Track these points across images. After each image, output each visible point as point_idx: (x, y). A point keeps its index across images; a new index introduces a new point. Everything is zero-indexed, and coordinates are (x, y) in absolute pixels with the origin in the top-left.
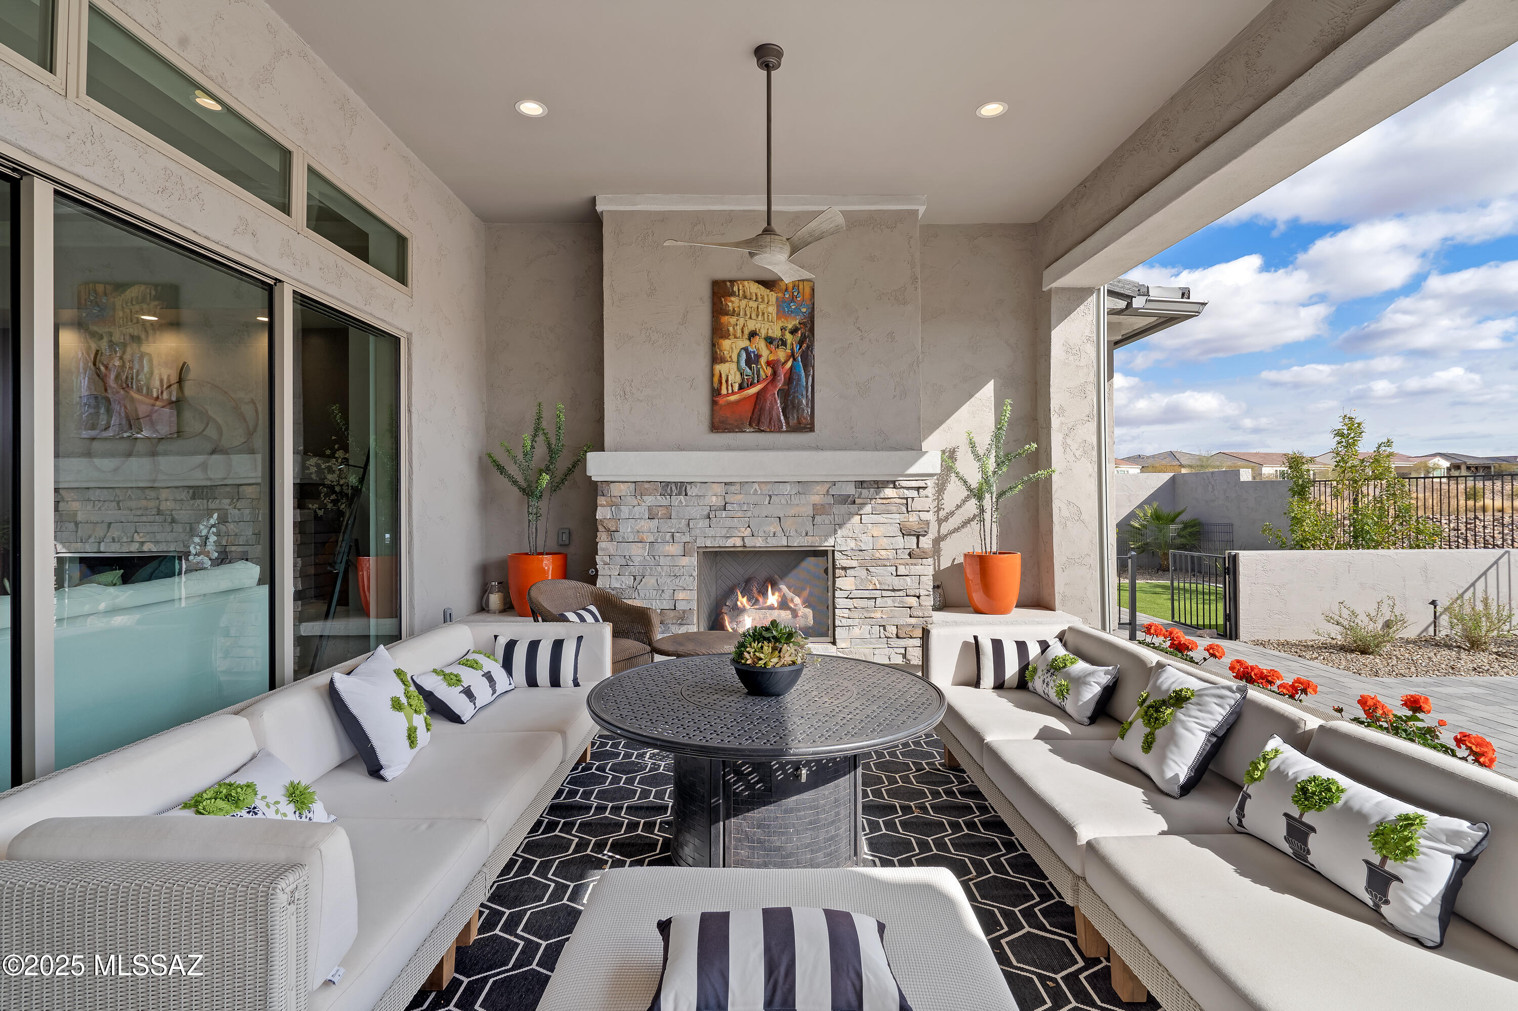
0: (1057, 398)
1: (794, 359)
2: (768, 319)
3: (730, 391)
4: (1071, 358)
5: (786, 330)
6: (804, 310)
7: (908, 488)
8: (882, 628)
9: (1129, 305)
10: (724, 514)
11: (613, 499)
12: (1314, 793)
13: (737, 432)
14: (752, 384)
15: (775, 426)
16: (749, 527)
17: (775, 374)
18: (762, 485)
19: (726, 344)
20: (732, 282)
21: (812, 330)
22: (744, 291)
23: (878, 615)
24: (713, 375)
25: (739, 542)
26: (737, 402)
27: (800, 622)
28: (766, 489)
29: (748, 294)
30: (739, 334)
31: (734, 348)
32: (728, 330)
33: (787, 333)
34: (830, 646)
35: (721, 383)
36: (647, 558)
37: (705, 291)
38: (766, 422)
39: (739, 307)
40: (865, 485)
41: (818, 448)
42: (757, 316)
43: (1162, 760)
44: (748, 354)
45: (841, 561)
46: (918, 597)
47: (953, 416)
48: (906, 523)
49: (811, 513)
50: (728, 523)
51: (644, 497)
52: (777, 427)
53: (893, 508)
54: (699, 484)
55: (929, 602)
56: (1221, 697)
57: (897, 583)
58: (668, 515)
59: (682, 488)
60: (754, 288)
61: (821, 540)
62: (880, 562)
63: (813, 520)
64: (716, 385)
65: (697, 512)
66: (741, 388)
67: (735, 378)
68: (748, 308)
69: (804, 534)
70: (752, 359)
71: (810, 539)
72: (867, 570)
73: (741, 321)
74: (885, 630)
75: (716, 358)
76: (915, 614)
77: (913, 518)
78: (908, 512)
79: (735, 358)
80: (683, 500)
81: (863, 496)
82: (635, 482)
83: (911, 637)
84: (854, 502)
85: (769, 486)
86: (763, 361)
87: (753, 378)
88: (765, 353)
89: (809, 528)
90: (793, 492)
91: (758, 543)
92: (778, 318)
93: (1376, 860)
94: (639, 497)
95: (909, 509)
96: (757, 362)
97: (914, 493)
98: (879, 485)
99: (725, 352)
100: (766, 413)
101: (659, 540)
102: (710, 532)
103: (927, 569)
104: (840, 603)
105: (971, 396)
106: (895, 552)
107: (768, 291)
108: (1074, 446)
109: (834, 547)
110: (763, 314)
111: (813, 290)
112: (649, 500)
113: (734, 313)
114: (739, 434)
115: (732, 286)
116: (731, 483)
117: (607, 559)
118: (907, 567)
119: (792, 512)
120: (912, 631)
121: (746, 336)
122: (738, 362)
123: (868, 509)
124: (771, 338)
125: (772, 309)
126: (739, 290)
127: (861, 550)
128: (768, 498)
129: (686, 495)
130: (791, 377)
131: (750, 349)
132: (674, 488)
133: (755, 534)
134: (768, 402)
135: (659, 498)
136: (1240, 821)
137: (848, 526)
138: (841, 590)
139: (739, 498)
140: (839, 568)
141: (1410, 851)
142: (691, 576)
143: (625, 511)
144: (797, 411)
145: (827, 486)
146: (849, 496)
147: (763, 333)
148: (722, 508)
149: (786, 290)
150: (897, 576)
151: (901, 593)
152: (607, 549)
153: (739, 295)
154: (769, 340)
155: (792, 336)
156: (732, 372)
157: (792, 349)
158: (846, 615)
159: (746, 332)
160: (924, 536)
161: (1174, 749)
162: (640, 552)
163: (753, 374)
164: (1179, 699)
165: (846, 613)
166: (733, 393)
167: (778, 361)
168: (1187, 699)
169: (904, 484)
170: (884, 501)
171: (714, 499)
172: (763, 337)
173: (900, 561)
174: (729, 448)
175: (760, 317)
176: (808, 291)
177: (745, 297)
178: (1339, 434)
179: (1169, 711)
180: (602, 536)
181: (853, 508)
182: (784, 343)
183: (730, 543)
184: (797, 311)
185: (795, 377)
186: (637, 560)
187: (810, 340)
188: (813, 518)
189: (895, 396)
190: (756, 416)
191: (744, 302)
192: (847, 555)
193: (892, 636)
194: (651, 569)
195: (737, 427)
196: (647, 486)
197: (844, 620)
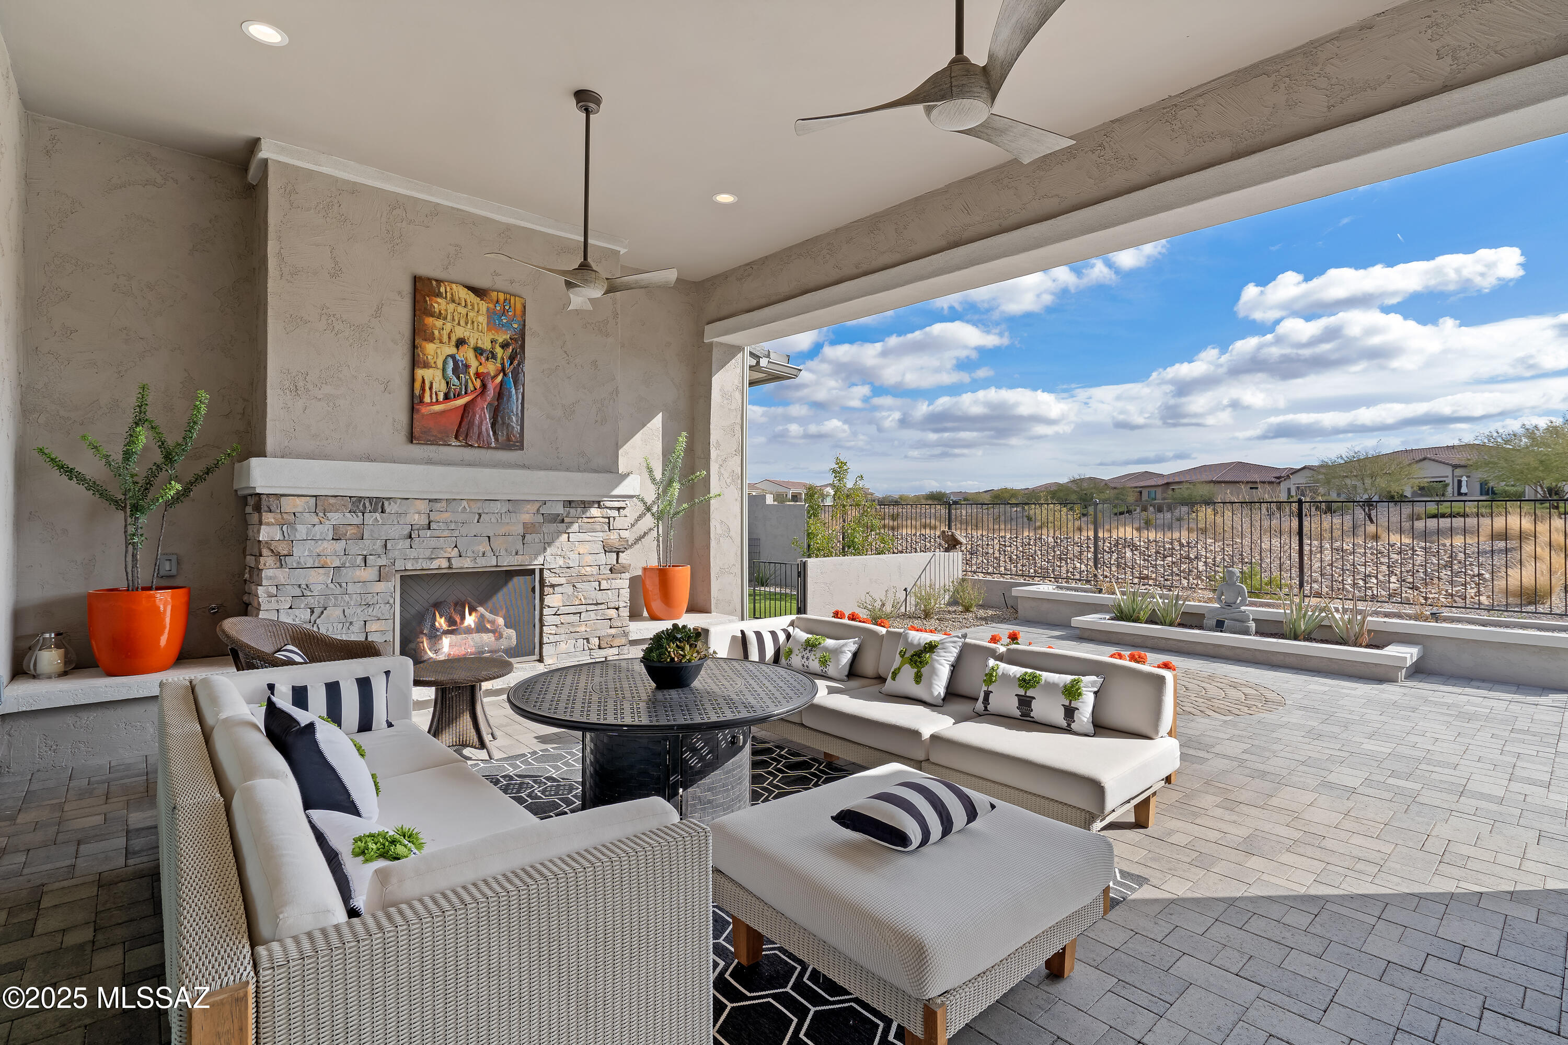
0: (715, 435)
1: (505, 375)
2: (478, 328)
3: (434, 400)
4: (725, 402)
5: (496, 343)
6: (515, 326)
7: (611, 508)
8: (585, 641)
9: (758, 363)
10: (429, 533)
11: (285, 516)
12: (1030, 680)
13: (440, 445)
14: (458, 396)
15: (483, 441)
16: (456, 546)
17: (484, 386)
18: (472, 503)
19: (430, 348)
20: (439, 282)
21: (523, 347)
22: (452, 294)
23: (583, 629)
24: (413, 380)
25: (445, 564)
26: (443, 412)
27: (504, 644)
28: (476, 508)
29: (457, 298)
30: (445, 339)
31: (439, 353)
32: (433, 333)
33: (497, 346)
34: (537, 664)
35: (423, 389)
36: (332, 586)
37: (406, 287)
38: (475, 437)
39: (446, 310)
40: (573, 505)
41: (524, 467)
42: (467, 323)
43: (930, 686)
44: (455, 362)
45: (549, 578)
46: (617, 609)
47: (630, 442)
48: (609, 541)
49: (521, 531)
50: (433, 543)
51: (328, 514)
52: (486, 442)
53: (598, 527)
54: (400, 500)
55: (625, 613)
56: (954, 642)
57: (600, 597)
58: (359, 535)
59: (378, 504)
60: (463, 294)
61: (531, 558)
62: (585, 579)
63: (523, 539)
64: (417, 392)
65: (397, 531)
66: (447, 397)
67: (440, 386)
68: (456, 313)
69: (514, 553)
70: (460, 368)
71: (519, 557)
72: (574, 586)
73: (448, 326)
74: (588, 642)
75: (416, 361)
76: (615, 624)
77: (614, 536)
78: (610, 530)
79: (440, 365)
80: (379, 518)
81: (571, 515)
82: (316, 496)
83: (612, 647)
84: (563, 521)
85: (479, 504)
86: (472, 371)
87: (461, 389)
88: (474, 363)
89: (519, 546)
90: (504, 510)
91: (465, 564)
92: (489, 330)
93: (1067, 703)
94: (321, 514)
95: (611, 528)
96: (466, 372)
97: (615, 513)
98: (586, 505)
99: (429, 357)
100: (476, 429)
101: (347, 565)
102: (413, 553)
103: (623, 583)
104: (548, 620)
105: (644, 425)
106: (598, 568)
107: (479, 299)
108: (726, 475)
109: (543, 565)
110: (473, 322)
111: (525, 307)
112: (335, 518)
113: (439, 316)
114: (441, 448)
115: (439, 287)
116: (436, 500)
117: (273, 590)
118: (609, 581)
119: (502, 531)
120: (612, 641)
121: (453, 343)
122: (444, 370)
123: (575, 527)
124: (481, 349)
125: (483, 319)
126: (446, 292)
127: (569, 568)
128: (477, 517)
129: (382, 512)
130: (501, 394)
131: (458, 357)
132: (367, 504)
133: (463, 554)
134: (477, 416)
135: (348, 515)
136: (986, 708)
137: (557, 543)
138: (549, 607)
139: (445, 516)
140: (547, 586)
141: (1080, 694)
142: (388, 603)
143: (302, 531)
144: (507, 428)
145: (537, 505)
146: (558, 515)
147: (472, 342)
148: (426, 527)
149: (497, 302)
150: (600, 590)
151: (603, 607)
152: (275, 577)
153: (446, 298)
154: (478, 351)
155: (502, 351)
156: (437, 379)
157: (503, 364)
158: (553, 632)
159: (454, 339)
160: (623, 552)
161: (936, 677)
162: (321, 579)
163: (461, 384)
164: (931, 647)
165: (553, 630)
166: (438, 402)
167: (488, 373)
168: (936, 646)
169: (608, 504)
170: (590, 520)
171: (416, 516)
172: (472, 346)
173: (604, 577)
174: (430, 462)
175: (469, 325)
176: (519, 307)
177: (453, 301)
178: (834, 471)
179: (928, 655)
180: (267, 560)
181: (562, 527)
182: (494, 356)
183: (435, 564)
184: (509, 325)
185: (506, 393)
186: (317, 589)
187: (521, 356)
188: (524, 537)
189: (596, 421)
190: (463, 429)
191: (452, 307)
192: (555, 573)
193: (594, 647)
194: (336, 599)
195: (441, 439)
196: (332, 501)
197: (551, 637)
